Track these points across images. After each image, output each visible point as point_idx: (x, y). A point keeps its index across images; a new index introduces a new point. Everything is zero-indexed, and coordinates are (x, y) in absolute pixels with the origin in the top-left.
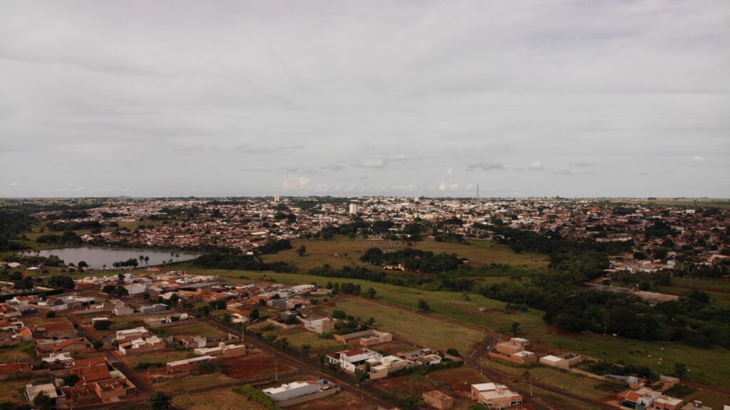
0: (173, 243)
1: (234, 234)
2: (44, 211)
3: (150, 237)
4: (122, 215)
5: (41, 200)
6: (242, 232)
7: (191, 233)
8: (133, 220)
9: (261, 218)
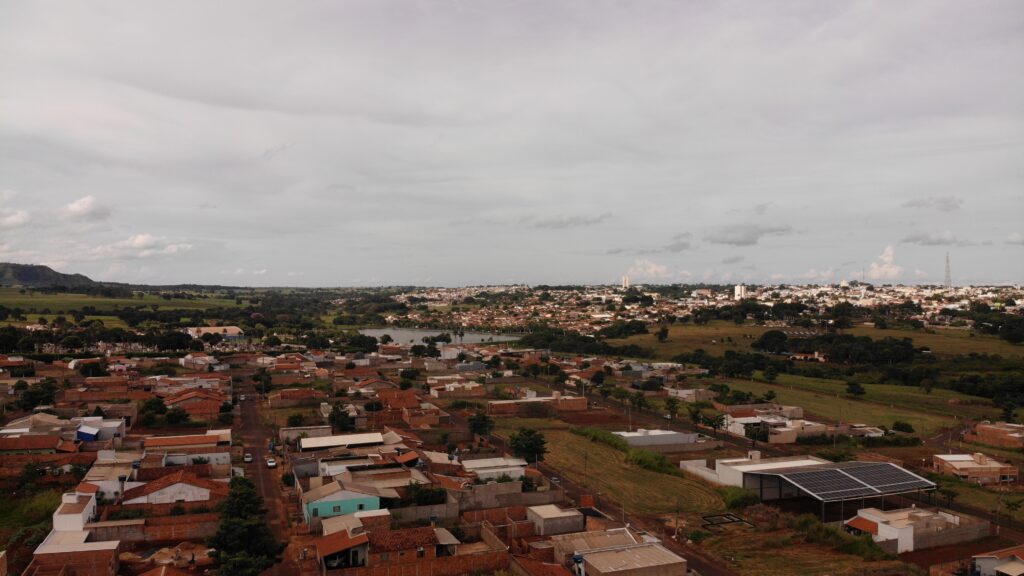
0: (492, 325)
1: (568, 317)
2: (342, 298)
3: (465, 320)
4: (431, 300)
5: (338, 289)
6: (579, 316)
7: (516, 315)
8: (445, 305)
9: (604, 301)
